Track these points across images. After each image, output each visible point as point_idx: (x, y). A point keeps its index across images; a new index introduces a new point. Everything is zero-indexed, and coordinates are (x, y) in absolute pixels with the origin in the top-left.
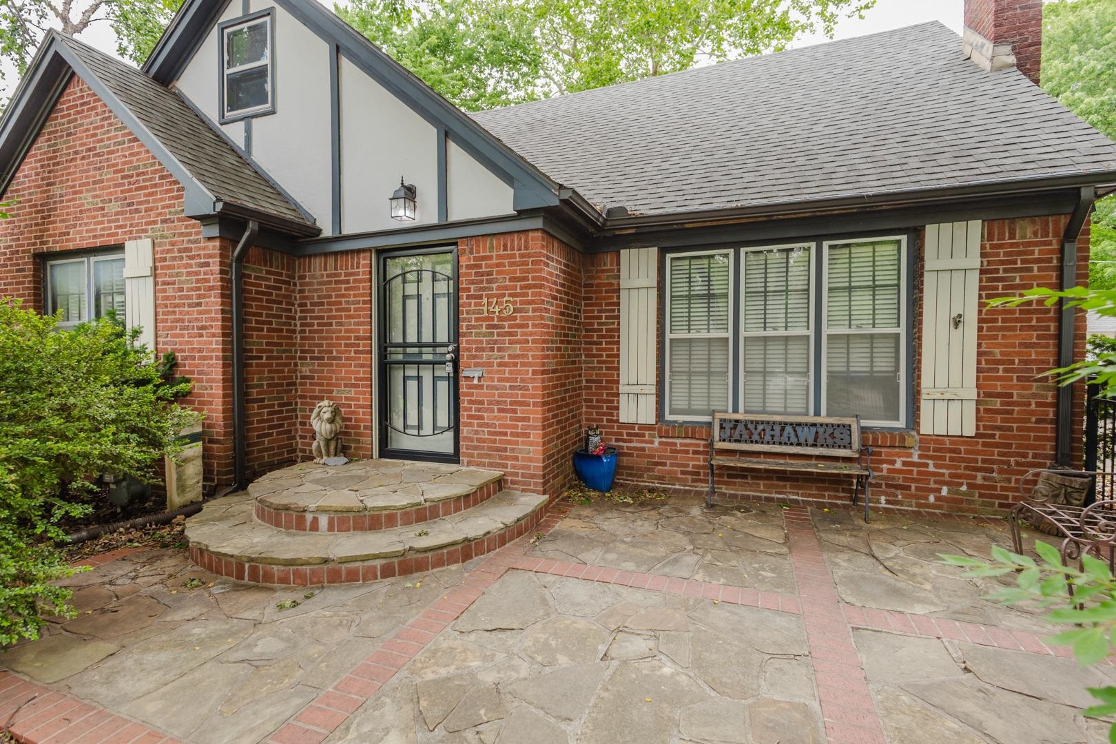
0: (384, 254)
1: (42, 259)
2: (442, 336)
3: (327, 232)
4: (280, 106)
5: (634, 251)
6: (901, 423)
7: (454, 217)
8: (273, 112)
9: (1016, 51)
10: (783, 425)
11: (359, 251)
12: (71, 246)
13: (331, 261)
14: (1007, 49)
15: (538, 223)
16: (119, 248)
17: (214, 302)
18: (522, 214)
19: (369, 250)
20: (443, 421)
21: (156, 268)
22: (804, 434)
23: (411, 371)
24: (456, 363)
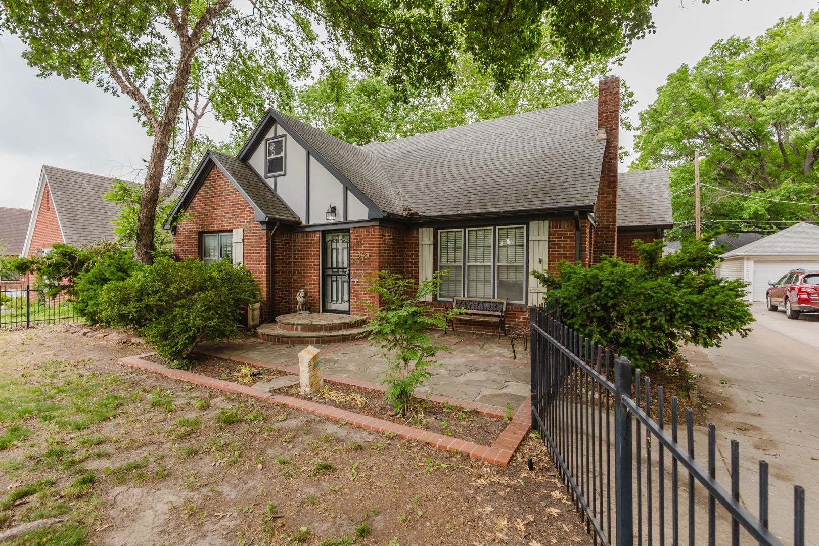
0: (325, 233)
1: (201, 234)
2: (345, 265)
3: (304, 223)
4: (287, 173)
5: (424, 229)
6: (524, 302)
7: (350, 219)
8: (285, 175)
9: (607, 133)
10: (479, 302)
11: (315, 231)
12: (213, 229)
13: (305, 234)
14: (603, 131)
15: (377, 223)
16: (231, 231)
17: (264, 252)
18: (371, 220)
19: (319, 231)
20: (345, 298)
21: (243, 239)
22: (487, 306)
23: (334, 278)
24: (349, 275)
